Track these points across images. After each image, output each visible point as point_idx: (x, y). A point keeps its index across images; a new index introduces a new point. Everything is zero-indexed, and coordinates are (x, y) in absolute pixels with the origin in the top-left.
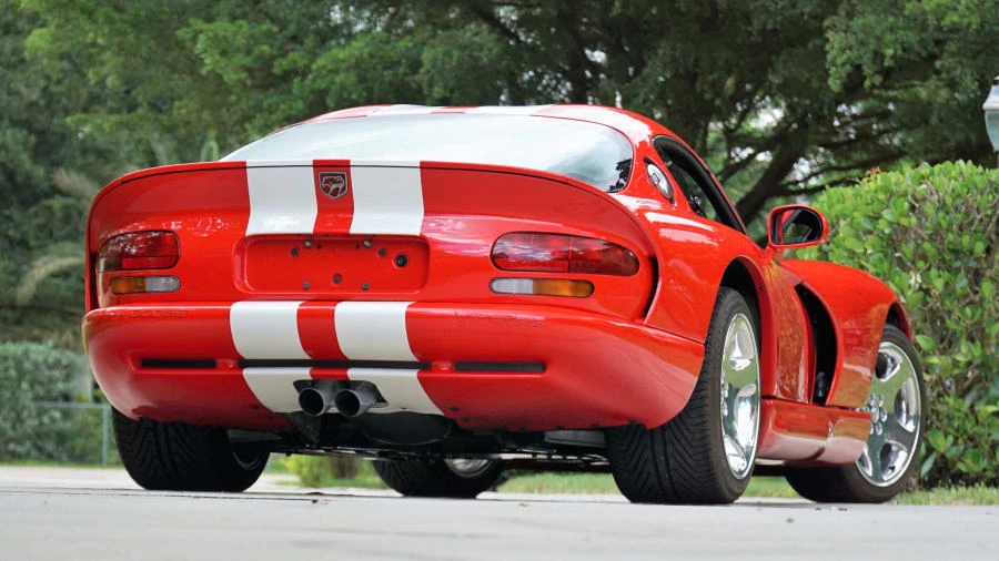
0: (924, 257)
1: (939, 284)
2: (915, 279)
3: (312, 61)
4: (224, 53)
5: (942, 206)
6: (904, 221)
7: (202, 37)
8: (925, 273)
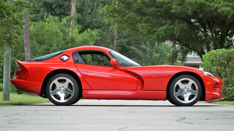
0: (217, 64)
1: (219, 69)
2: (216, 68)
3: (157, 29)
4: (143, 29)
5: (220, 56)
6: (213, 58)
7: (139, 26)
8: (217, 67)
